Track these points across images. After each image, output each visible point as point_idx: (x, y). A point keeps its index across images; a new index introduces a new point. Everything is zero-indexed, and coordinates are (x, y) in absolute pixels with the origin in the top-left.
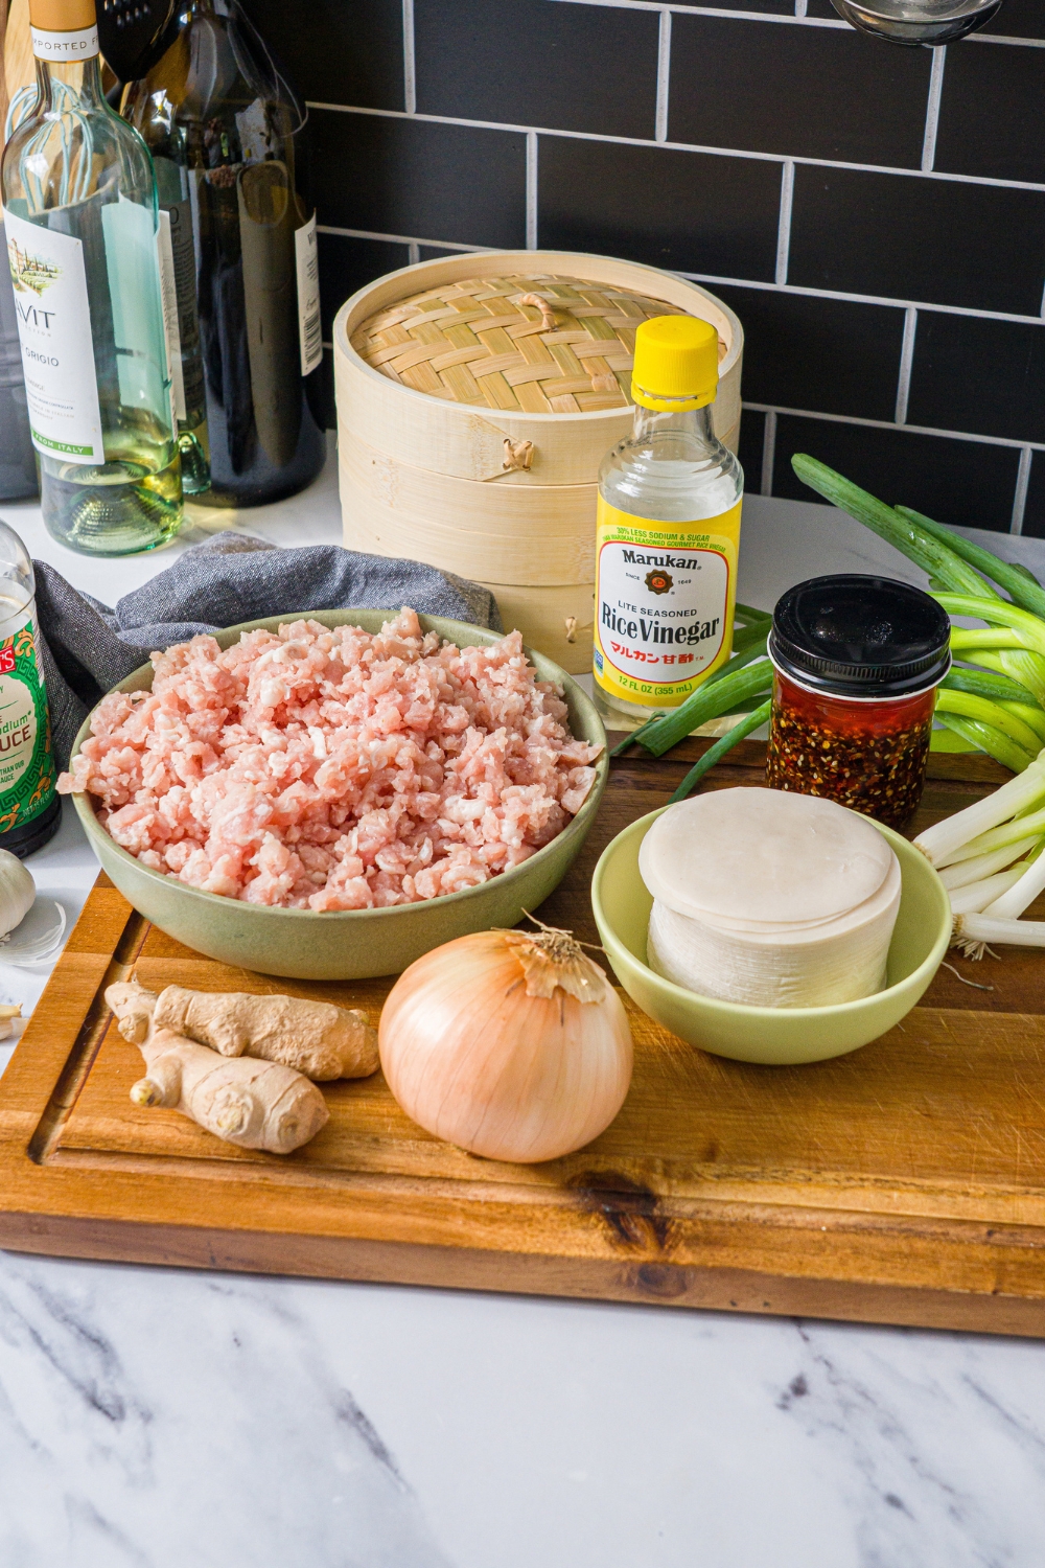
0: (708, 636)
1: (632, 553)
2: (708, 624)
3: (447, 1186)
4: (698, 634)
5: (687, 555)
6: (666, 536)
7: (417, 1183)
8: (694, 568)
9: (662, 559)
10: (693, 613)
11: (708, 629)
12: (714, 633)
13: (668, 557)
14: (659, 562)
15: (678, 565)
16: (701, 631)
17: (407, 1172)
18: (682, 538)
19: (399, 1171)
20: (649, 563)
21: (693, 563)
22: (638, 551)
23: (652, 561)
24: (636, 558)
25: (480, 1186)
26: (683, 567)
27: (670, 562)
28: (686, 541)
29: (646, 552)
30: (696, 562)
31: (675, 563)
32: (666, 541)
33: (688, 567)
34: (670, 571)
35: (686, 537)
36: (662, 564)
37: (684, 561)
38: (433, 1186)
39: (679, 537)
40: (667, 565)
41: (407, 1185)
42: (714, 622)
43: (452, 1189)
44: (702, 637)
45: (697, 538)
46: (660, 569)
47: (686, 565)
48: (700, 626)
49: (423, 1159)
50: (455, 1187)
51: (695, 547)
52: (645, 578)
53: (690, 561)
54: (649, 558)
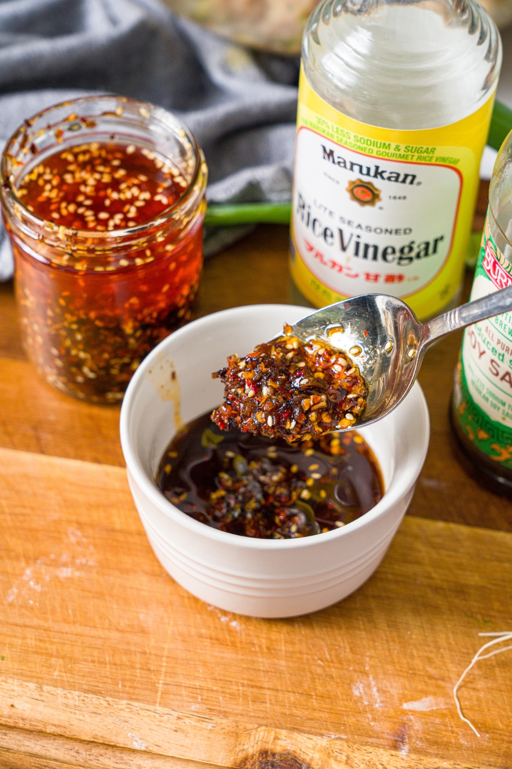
0: (426, 254)
1: (331, 153)
2: (427, 244)
3: (109, 752)
4: (413, 254)
5: (403, 169)
6: (375, 144)
7: (77, 746)
8: (412, 183)
9: (369, 169)
10: (408, 231)
11: (427, 248)
12: (435, 251)
13: (377, 168)
14: (365, 171)
15: (389, 179)
16: (416, 251)
17: (68, 734)
18: (397, 148)
19: (59, 731)
20: (352, 169)
21: (409, 179)
22: (338, 152)
23: (356, 168)
24: (337, 160)
25: (145, 757)
26: (397, 180)
27: (378, 173)
28: (402, 152)
29: (350, 157)
30: (414, 177)
31: (386, 175)
32: (375, 149)
33: (404, 181)
34: (378, 183)
35: (402, 147)
36: (368, 174)
37: (398, 175)
38: (95, 751)
39: (393, 146)
40: (375, 176)
41: (67, 746)
42: (436, 241)
43: (114, 757)
44: (418, 256)
45: (417, 150)
46: (366, 179)
47: (401, 178)
48: (415, 246)
49: (88, 718)
50: (118, 754)
51: (414, 160)
52: (346, 185)
53: (406, 176)
54: (352, 164)
